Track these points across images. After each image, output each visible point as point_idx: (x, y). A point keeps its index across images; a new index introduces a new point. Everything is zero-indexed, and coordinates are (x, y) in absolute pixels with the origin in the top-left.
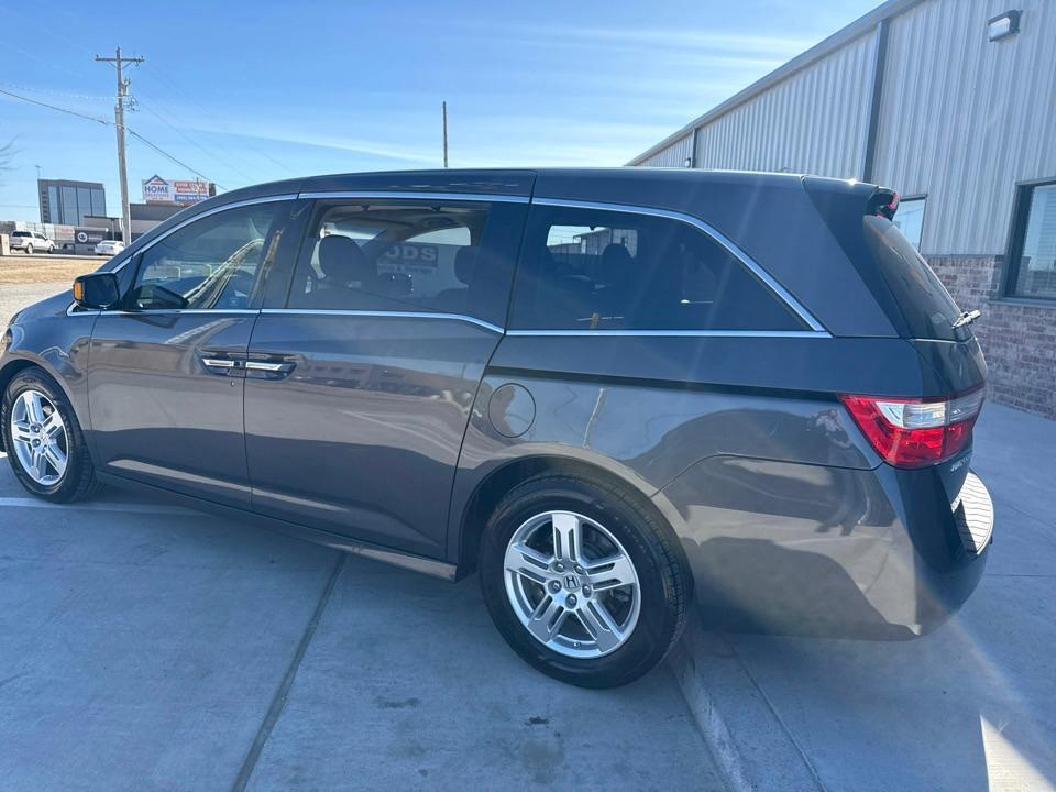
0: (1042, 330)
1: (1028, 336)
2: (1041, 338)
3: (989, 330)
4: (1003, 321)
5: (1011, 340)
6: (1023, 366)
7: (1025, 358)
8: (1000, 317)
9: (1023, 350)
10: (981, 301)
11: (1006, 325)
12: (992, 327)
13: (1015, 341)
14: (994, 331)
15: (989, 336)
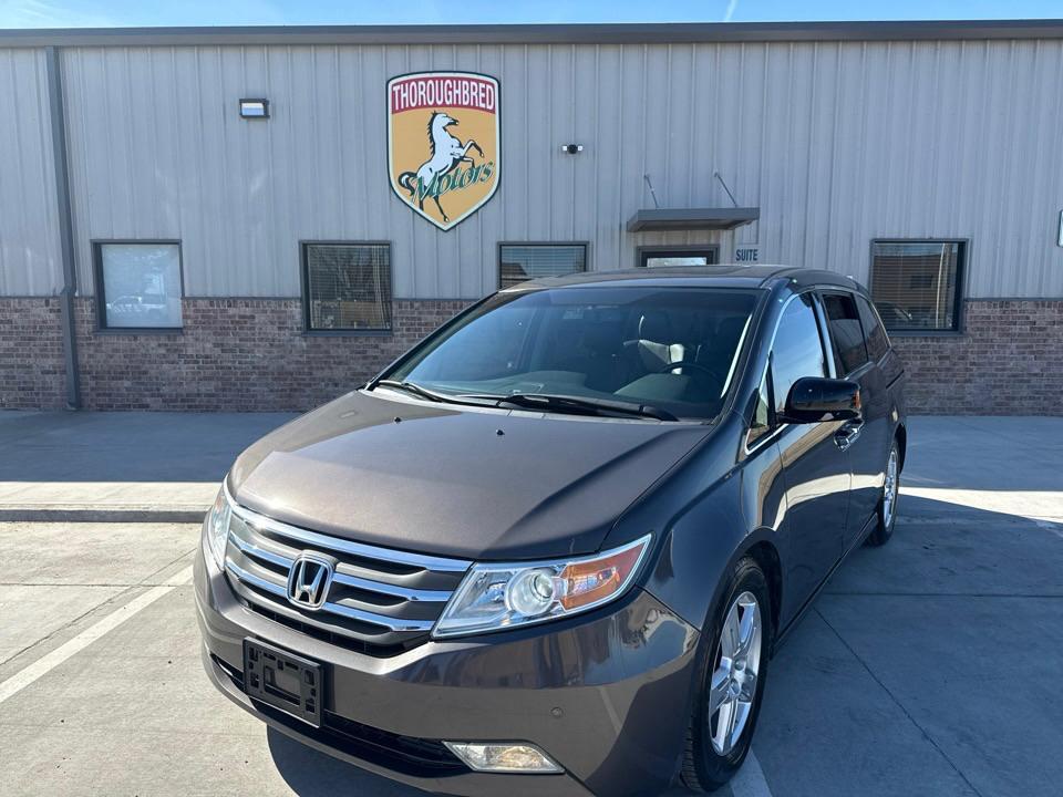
0: (365, 352)
1: (352, 358)
2: (365, 358)
3: (308, 357)
4: (322, 349)
5: (335, 363)
6: (352, 380)
7: (354, 374)
8: (319, 346)
9: (349, 369)
10: (291, 335)
11: (327, 352)
12: (311, 355)
13: (340, 363)
14: (314, 358)
15: (309, 362)
